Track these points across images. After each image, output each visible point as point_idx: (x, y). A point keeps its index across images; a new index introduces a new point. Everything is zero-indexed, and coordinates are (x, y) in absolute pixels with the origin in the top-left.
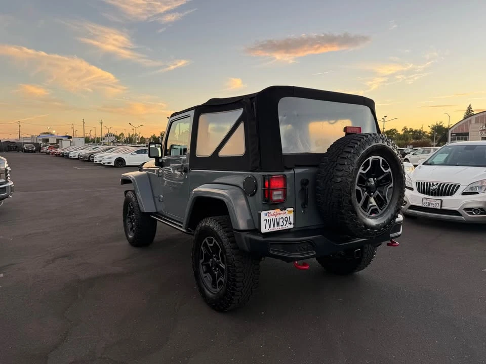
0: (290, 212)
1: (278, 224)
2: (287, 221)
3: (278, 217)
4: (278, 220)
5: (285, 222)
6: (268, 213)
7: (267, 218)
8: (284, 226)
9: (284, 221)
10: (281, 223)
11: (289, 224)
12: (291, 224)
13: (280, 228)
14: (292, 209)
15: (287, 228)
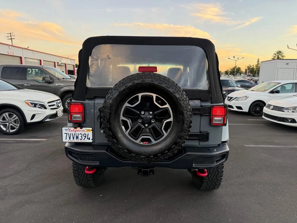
0: (88, 130)
1: (77, 138)
2: (85, 137)
3: (77, 133)
4: (77, 135)
5: (84, 138)
6: (69, 129)
7: (68, 132)
8: (83, 140)
9: (83, 136)
10: (80, 137)
11: (88, 139)
12: (89, 139)
13: (79, 141)
14: (91, 129)
15: (85, 141)
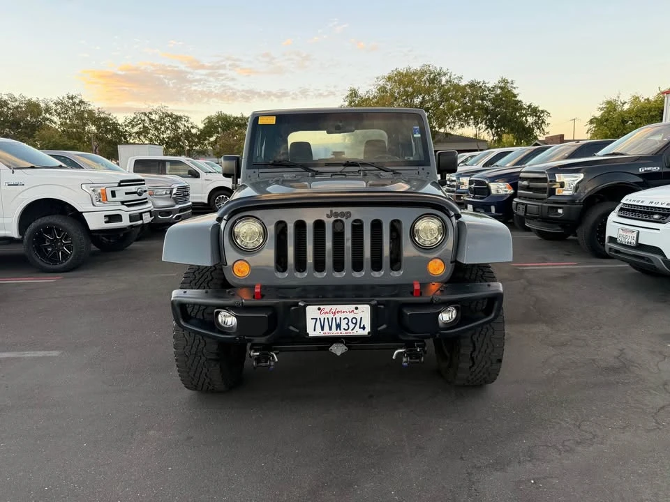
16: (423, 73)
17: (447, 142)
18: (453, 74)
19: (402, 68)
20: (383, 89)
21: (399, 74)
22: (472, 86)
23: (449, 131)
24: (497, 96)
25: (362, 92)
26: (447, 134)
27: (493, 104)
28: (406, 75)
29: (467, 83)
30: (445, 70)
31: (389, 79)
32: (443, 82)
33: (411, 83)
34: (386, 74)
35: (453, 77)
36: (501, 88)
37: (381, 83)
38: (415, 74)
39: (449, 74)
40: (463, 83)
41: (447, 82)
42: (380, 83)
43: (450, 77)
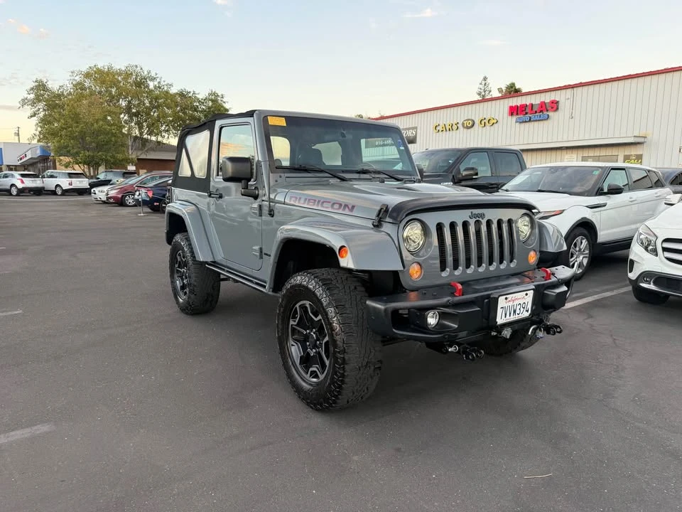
16: (128, 75)
17: (160, 151)
18: (163, 80)
19: (102, 64)
20: (79, 86)
21: (99, 72)
22: (182, 94)
23: (160, 139)
24: (209, 108)
25: (54, 86)
26: (159, 143)
27: (205, 116)
28: (108, 73)
29: (177, 91)
30: (153, 74)
31: (87, 75)
32: (151, 87)
33: (115, 83)
34: (85, 69)
35: (162, 83)
36: (212, 101)
37: (78, 79)
38: (120, 74)
39: (158, 80)
40: (173, 90)
41: (155, 87)
42: (76, 78)
43: (159, 83)
